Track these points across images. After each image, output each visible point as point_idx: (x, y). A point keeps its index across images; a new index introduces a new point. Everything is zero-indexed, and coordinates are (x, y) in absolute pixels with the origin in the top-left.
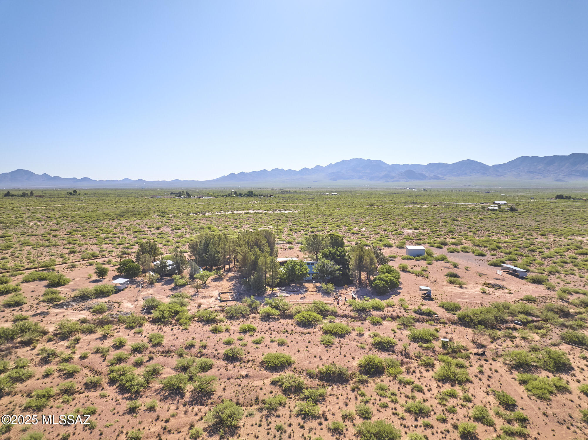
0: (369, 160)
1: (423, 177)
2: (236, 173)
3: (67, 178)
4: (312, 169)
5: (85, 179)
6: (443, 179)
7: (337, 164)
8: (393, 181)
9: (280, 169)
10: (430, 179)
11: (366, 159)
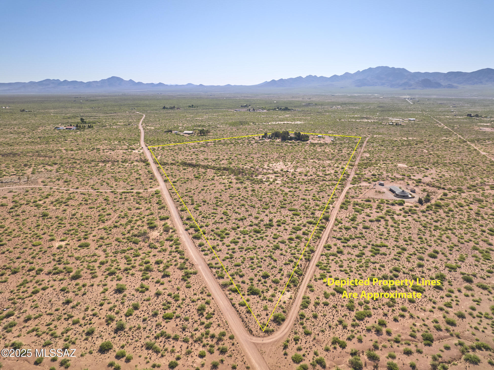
0: (393, 68)
1: (438, 85)
2: (276, 80)
3: (147, 84)
4: (341, 76)
5: (160, 84)
6: (456, 87)
7: (364, 71)
8: (410, 89)
9: (313, 75)
10: (444, 87)
11: (391, 67)
